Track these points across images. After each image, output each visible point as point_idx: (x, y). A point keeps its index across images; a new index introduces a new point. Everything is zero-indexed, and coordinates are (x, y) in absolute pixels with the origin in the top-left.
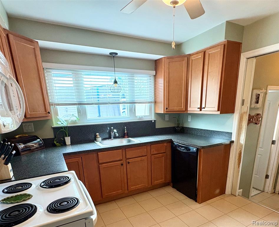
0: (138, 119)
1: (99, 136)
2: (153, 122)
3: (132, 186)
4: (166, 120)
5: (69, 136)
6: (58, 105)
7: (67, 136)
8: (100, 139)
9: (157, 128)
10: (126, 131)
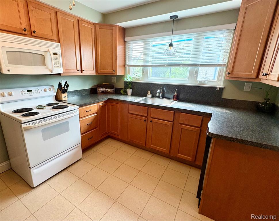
0: (199, 84)
1: (150, 93)
2: (217, 89)
3: (152, 145)
4: (244, 90)
5: (131, 89)
6: (131, 66)
7: (130, 88)
8: (150, 96)
9: (223, 99)
10: (176, 94)
